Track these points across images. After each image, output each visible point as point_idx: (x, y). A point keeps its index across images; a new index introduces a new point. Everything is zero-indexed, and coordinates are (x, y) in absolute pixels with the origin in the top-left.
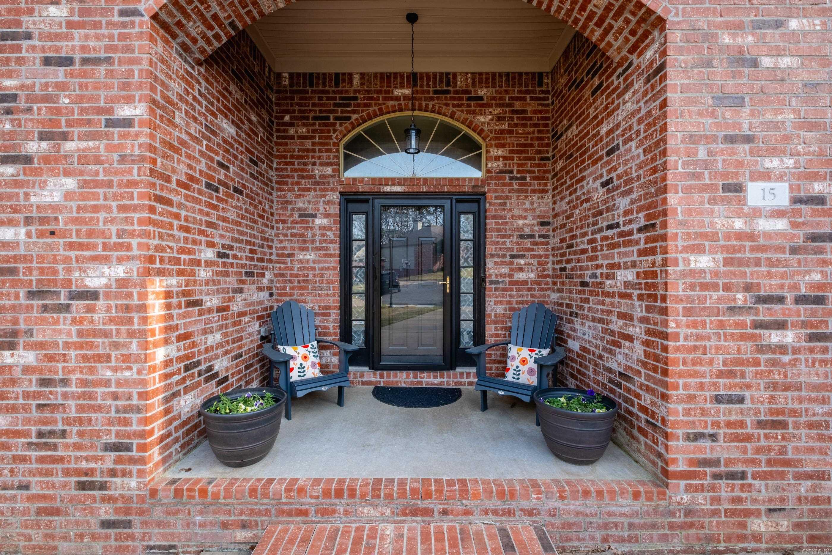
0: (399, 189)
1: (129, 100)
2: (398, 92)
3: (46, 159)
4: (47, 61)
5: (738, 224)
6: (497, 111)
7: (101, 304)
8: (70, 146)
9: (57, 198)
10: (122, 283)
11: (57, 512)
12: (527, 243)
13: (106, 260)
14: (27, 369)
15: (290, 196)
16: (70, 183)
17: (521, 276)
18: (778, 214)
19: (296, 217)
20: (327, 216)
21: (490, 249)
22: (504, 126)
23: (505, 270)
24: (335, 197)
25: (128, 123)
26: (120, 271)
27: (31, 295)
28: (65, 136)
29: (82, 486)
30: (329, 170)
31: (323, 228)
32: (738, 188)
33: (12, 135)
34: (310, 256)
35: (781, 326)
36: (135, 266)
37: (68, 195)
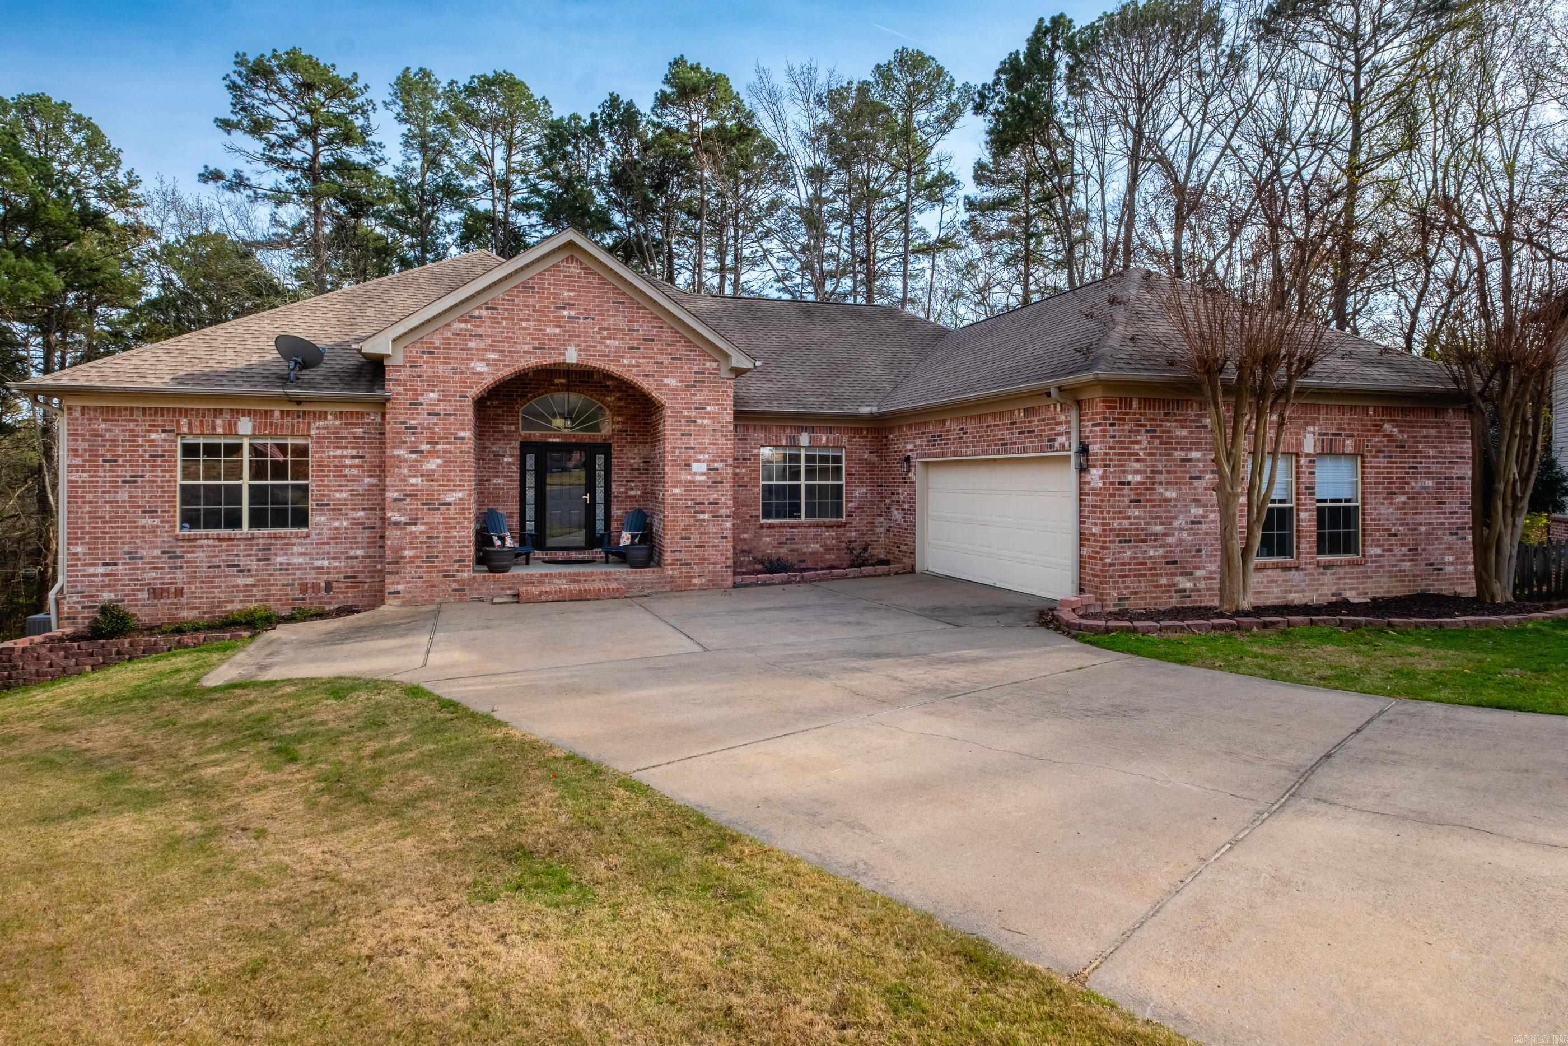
0: (557, 440)
1: (464, 430)
2: (557, 381)
3: (429, 452)
4: (429, 414)
5: (689, 478)
6: (618, 394)
7: (452, 507)
8: (439, 447)
9: (434, 467)
10: (461, 499)
11: (435, 587)
12: (636, 473)
13: (454, 491)
14: (421, 533)
15: (488, 444)
16: (439, 461)
17: (632, 493)
18: (703, 474)
19: (491, 456)
20: (512, 456)
21: (614, 477)
22: (622, 404)
23: (622, 490)
24: (517, 444)
25: (463, 439)
26: (460, 495)
27: (423, 504)
28: (437, 443)
29: (445, 576)
30: (513, 428)
31: (509, 463)
32: (689, 465)
33: (415, 442)
34: (501, 481)
35: (703, 512)
36: (466, 493)
37: (439, 466)
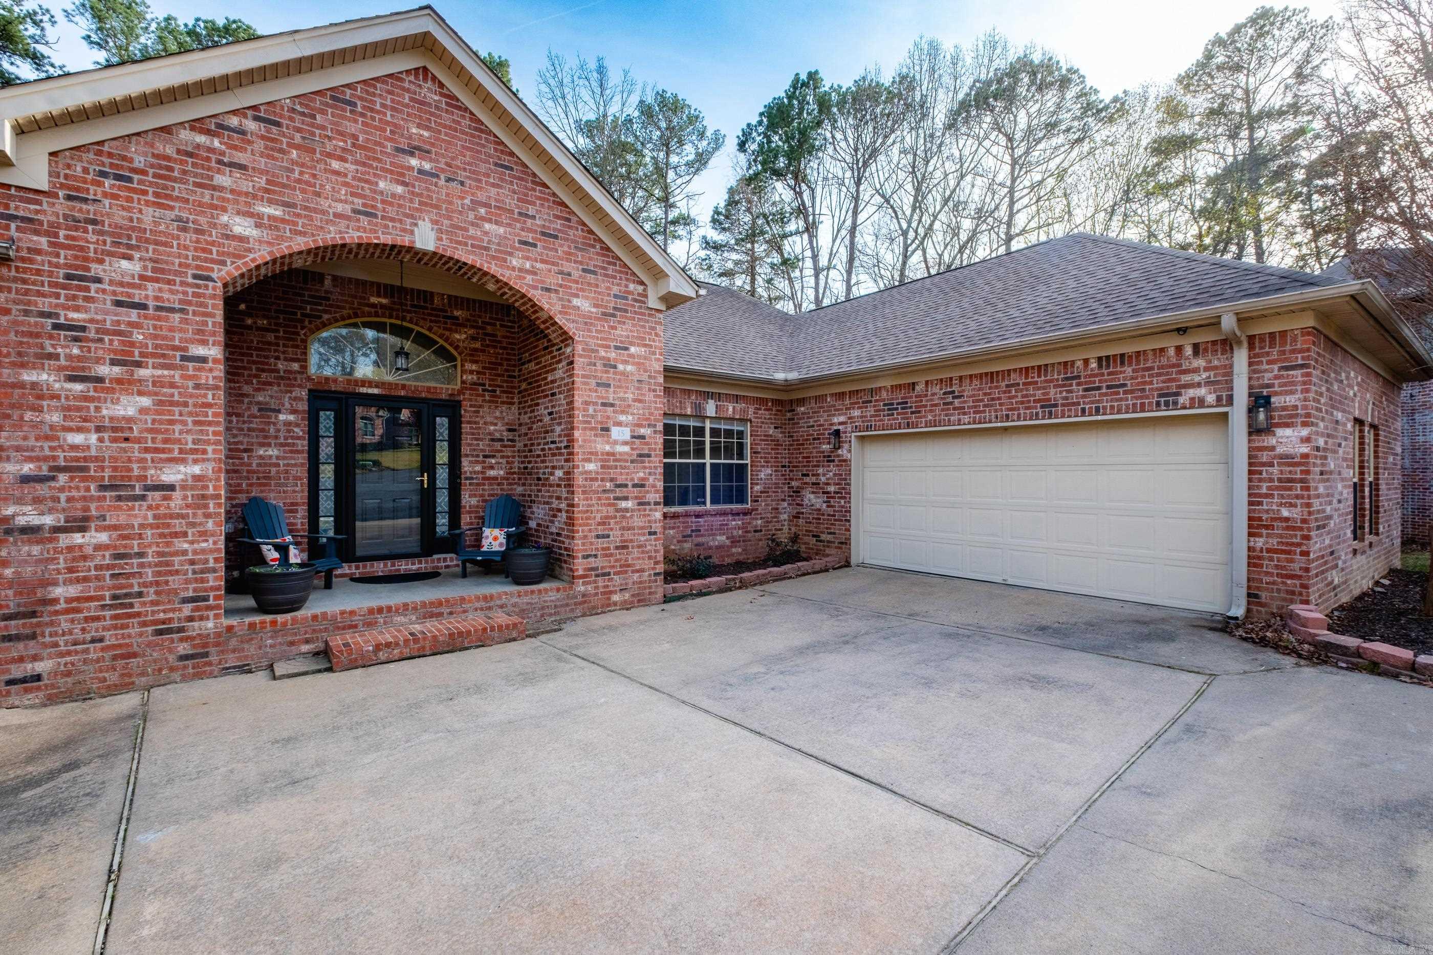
0: (376, 391)
1: (204, 343)
2: (374, 300)
3: (119, 381)
4: (119, 304)
5: (608, 448)
6: (471, 332)
7: (177, 494)
8: (143, 373)
9: (131, 412)
10: (197, 478)
11: (135, 655)
12: (498, 445)
13: (183, 461)
14: (98, 547)
15: (247, 389)
16: (146, 401)
17: (492, 473)
18: (625, 443)
19: (255, 410)
20: (294, 412)
21: (465, 450)
22: (478, 345)
23: (478, 468)
24: (304, 394)
25: (204, 360)
26: (197, 470)
27: (103, 488)
28: (139, 364)
29: (160, 632)
30: (296, 366)
31: (288, 424)
32: (607, 430)
33: (79, 358)
34: (273, 452)
35: (626, 498)
36: (210, 466)
37: (143, 411)
